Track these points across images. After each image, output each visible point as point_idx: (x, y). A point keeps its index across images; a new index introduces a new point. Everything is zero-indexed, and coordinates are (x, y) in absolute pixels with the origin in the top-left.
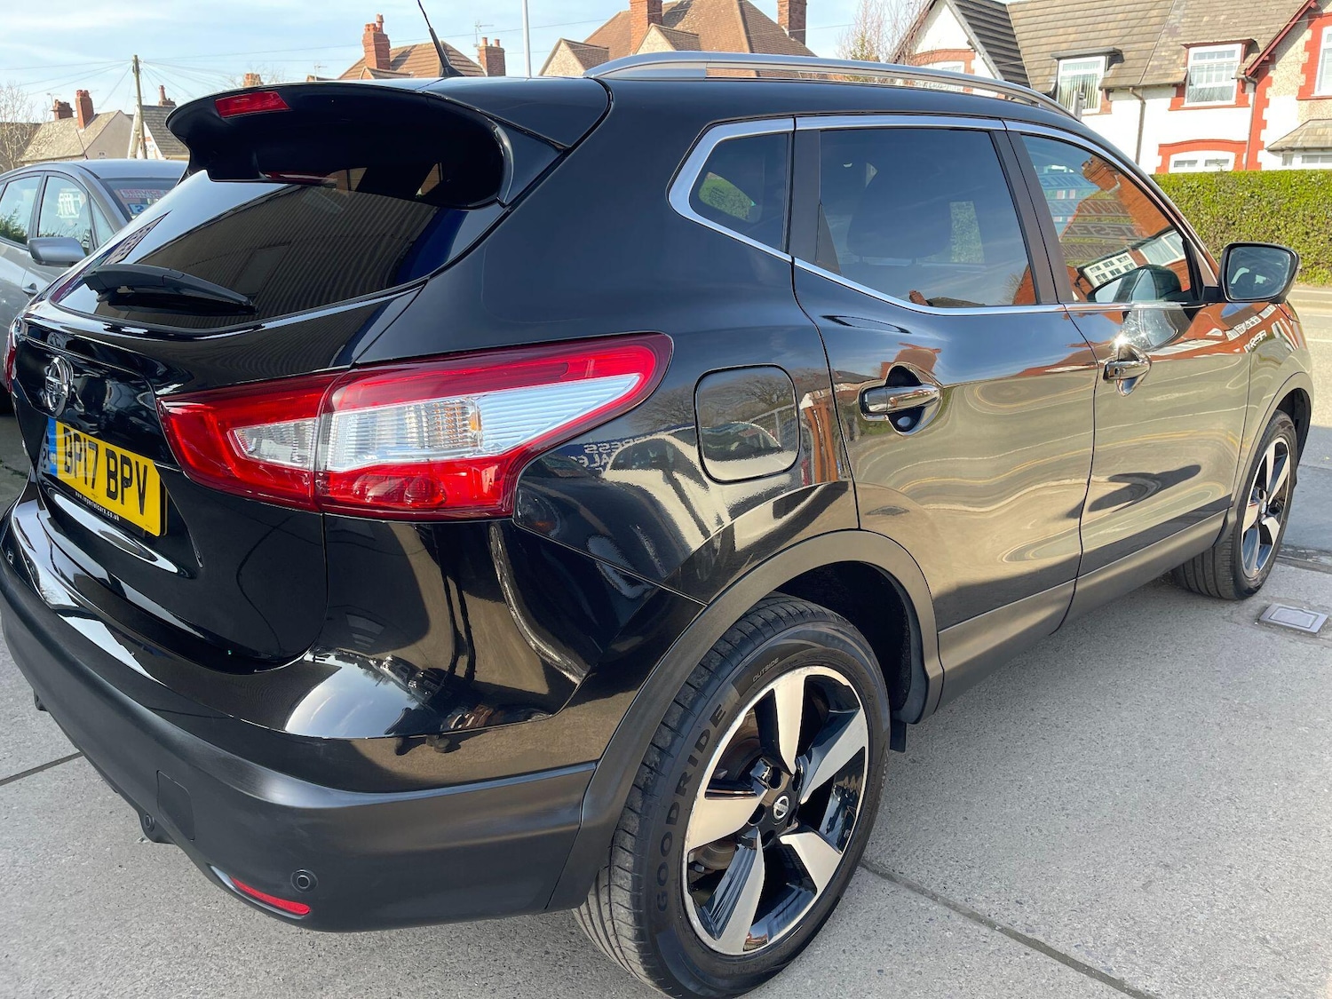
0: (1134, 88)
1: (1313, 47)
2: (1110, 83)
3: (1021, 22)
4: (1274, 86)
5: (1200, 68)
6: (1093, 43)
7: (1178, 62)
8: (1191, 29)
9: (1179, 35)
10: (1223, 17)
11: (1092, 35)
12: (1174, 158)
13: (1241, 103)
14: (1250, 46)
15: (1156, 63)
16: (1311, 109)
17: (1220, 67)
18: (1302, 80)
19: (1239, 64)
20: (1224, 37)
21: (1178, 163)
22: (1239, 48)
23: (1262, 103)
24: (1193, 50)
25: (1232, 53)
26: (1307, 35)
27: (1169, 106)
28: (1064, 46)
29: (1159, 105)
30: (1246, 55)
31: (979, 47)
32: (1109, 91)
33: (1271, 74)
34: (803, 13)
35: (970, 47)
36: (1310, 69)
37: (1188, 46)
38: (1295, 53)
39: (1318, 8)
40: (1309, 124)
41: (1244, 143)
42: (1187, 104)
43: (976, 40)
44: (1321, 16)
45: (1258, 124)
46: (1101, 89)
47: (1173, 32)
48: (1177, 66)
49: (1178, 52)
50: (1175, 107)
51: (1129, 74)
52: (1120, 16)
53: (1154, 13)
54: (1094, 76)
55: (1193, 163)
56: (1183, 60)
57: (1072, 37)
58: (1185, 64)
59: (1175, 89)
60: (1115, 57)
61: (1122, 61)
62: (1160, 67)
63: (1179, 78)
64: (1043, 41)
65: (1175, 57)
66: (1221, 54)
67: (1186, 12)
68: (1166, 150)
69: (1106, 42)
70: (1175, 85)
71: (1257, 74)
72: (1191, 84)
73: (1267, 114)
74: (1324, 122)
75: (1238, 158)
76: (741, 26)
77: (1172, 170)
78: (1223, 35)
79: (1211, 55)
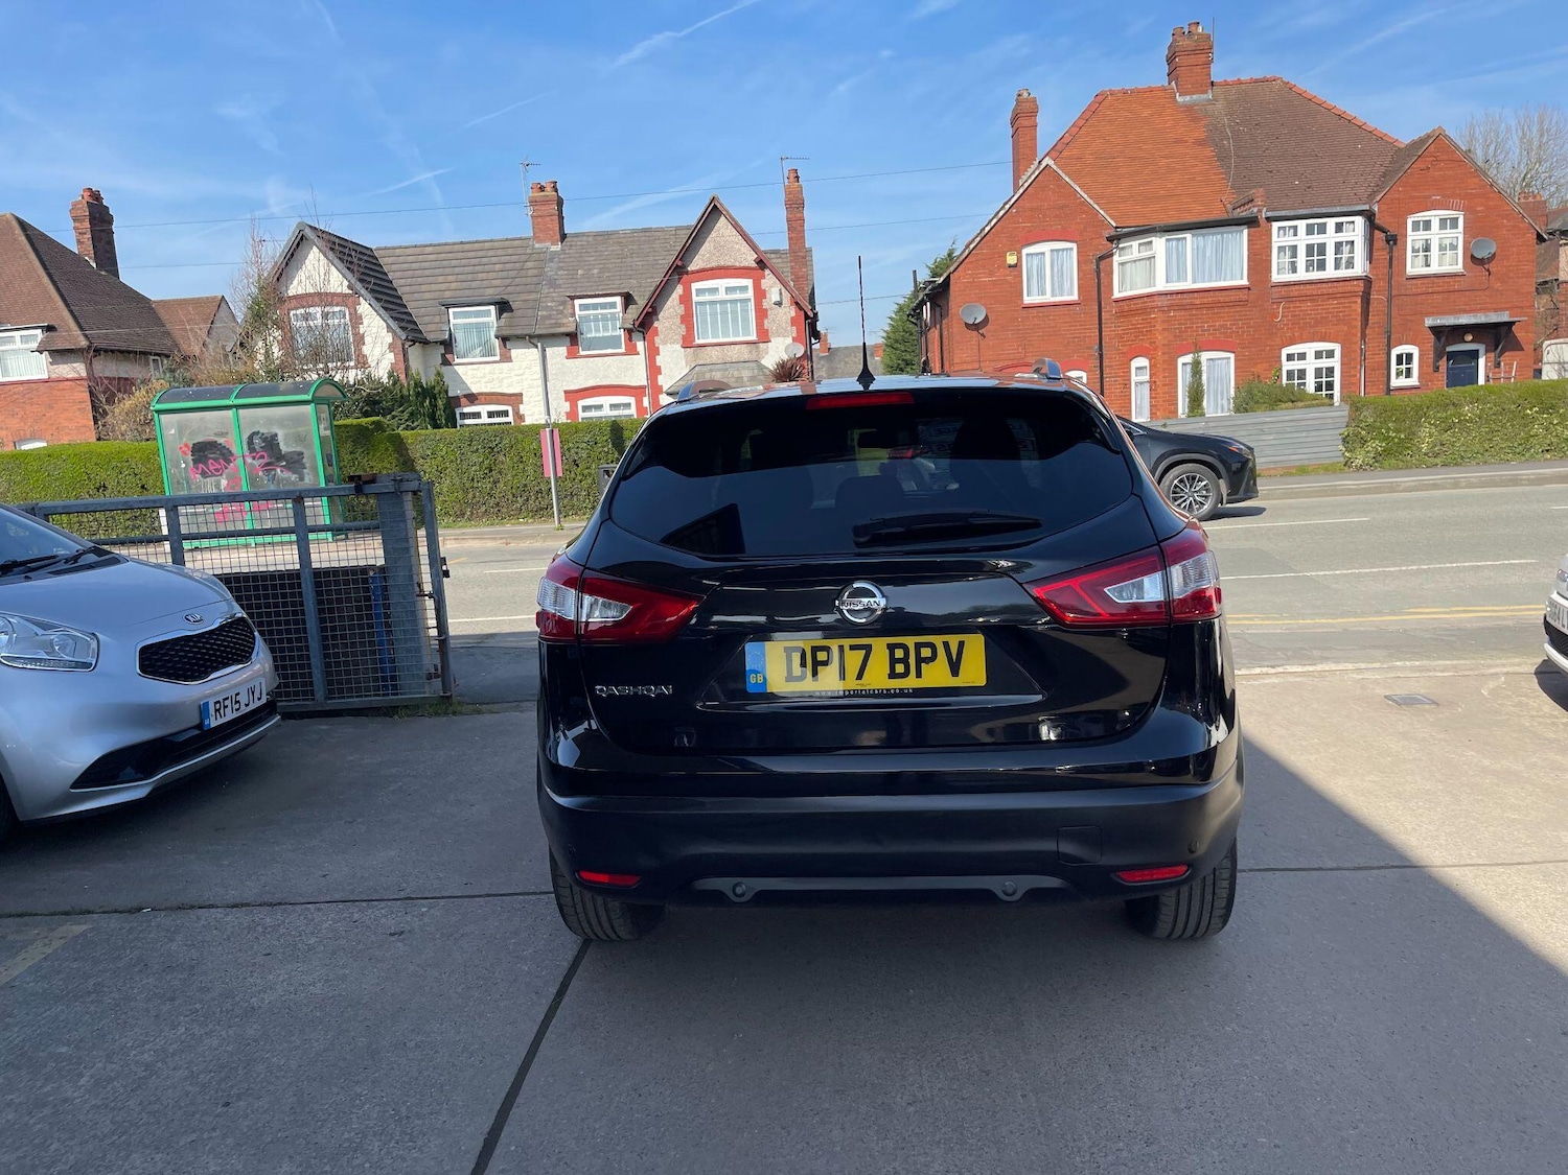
0: (531, 337)
1: (686, 299)
2: (506, 332)
3: (394, 267)
4: (661, 336)
5: (587, 319)
6: (477, 292)
7: (565, 312)
8: (569, 281)
9: (559, 286)
10: (595, 271)
11: (474, 284)
12: (581, 403)
13: (631, 351)
14: (628, 300)
15: (545, 313)
16: (696, 355)
17: (605, 318)
18: (683, 330)
19: (621, 315)
20: (603, 290)
21: (585, 408)
22: (618, 300)
23: (652, 352)
24: (577, 302)
25: (613, 305)
26: (679, 290)
27: (566, 354)
28: (447, 294)
29: (557, 353)
30: (626, 306)
31: (363, 291)
32: (504, 339)
33: (656, 324)
34: (111, 243)
35: (351, 292)
36: (687, 319)
37: (572, 298)
38: (672, 307)
39: (684, 267)
40: (697, 368)
41: (643, 387)
42: (582, 353)
43: (359, 286)
44: (687, 273)
45: (654, 370)
46: (497, 337)
47: (552, 284)
48: (566, 316)
49: (563, 303)
50: (572, 355)
51: (521, 324)
52: (498, 267)
53: (530, 264)
54: (486, 325)
55: (599, 407)
56: (570, 311)
57: (454, 285)
58: (573, 315)
59: (568, 339)
60: (503, 307)
61: (512, 311)
62: (549, 317)
63: (571, 329)
64: (424, 288)
65: (561, 308)
66: (604, 306)
67: (561, 264)
68: (572, 396)
69: (490, 291)
70: (568, 335)
71: (644, 325)
72: (582, 334)
73: (659, 360)
74: (709, 367)
75: (639, 403)
76: (33, 256)
77: (581, 415)
78: (601, 287)
79: (595, 307)
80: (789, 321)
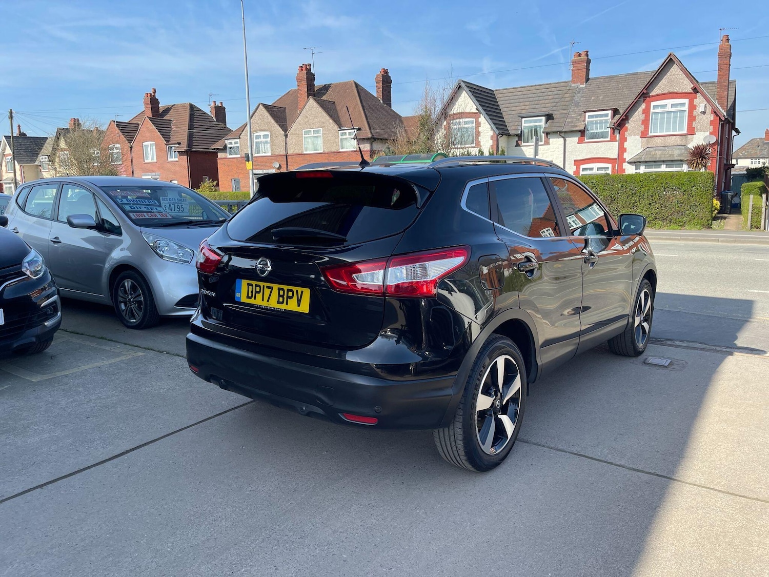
0: (560, 132)
1: (646, 112)
2: (548, 130)
3: (502, 99)
4: (629, 132)
5: (592, 123)
6: (538, 110)
7: (581, 119)
8: (586, 103)
9: (580, 106)
10: (601, 97)
11: (537, 106)
12: (582, 167)
13: (613, 139)
14: (615, 112)
15: (570, 120)
16: (648, 142)
17: (601, 122)
18: (642, 128)
19: (610, 120)
20: (602, 107)
21: (584, 169)
22: (610, 112)
23: (623, 140)
24: (587, 114)
25: (607, 115)
26: (643, 106)
27: (578, 141)
28: (524, 111)
29: (573, 141)
30: (614, 116)
31: (482, 111)
32: (547, 134)
33: (627, 125)
34: (390, 92)
35: (477, 111)
36: (646, 122)
37: (585, 112)
38: (638, 115)
39: (648, 93)
40: (647, 149)
41: (616, 159)
42: (586, 141)
43: (480, 108)
44: (649, 97)
45: (622, 150)
46: (544, 133)
47: (577, 105)
48: (580, 122)
49: (580, 115)
50: (580, 142)
51: (556, 126)
52: (550, 97)
53: (567, 95)
54: (540, 127)
55: (591, 169)
56: (583, 119)
57: (527, 107)
58: (584, 121)
59: (580, 133)
60: (549, 117)
61: (553, 119)
62: (572, 122)
63: (582, 128)
64: (513, 109)
65: (579, 117)
66: (601, 116)
67: (583, 95)
68: (578, 163)
69: (544, 109)
70: (580, 131)
71: (620, 126)
72: (588, 131)
73: (626, 145)
74: (655, 148)
75: (613, 168)
76: (358, 98)
77: (582, 173)
78: (602, 106)
79: (597, 116)
80: (709, 123)
